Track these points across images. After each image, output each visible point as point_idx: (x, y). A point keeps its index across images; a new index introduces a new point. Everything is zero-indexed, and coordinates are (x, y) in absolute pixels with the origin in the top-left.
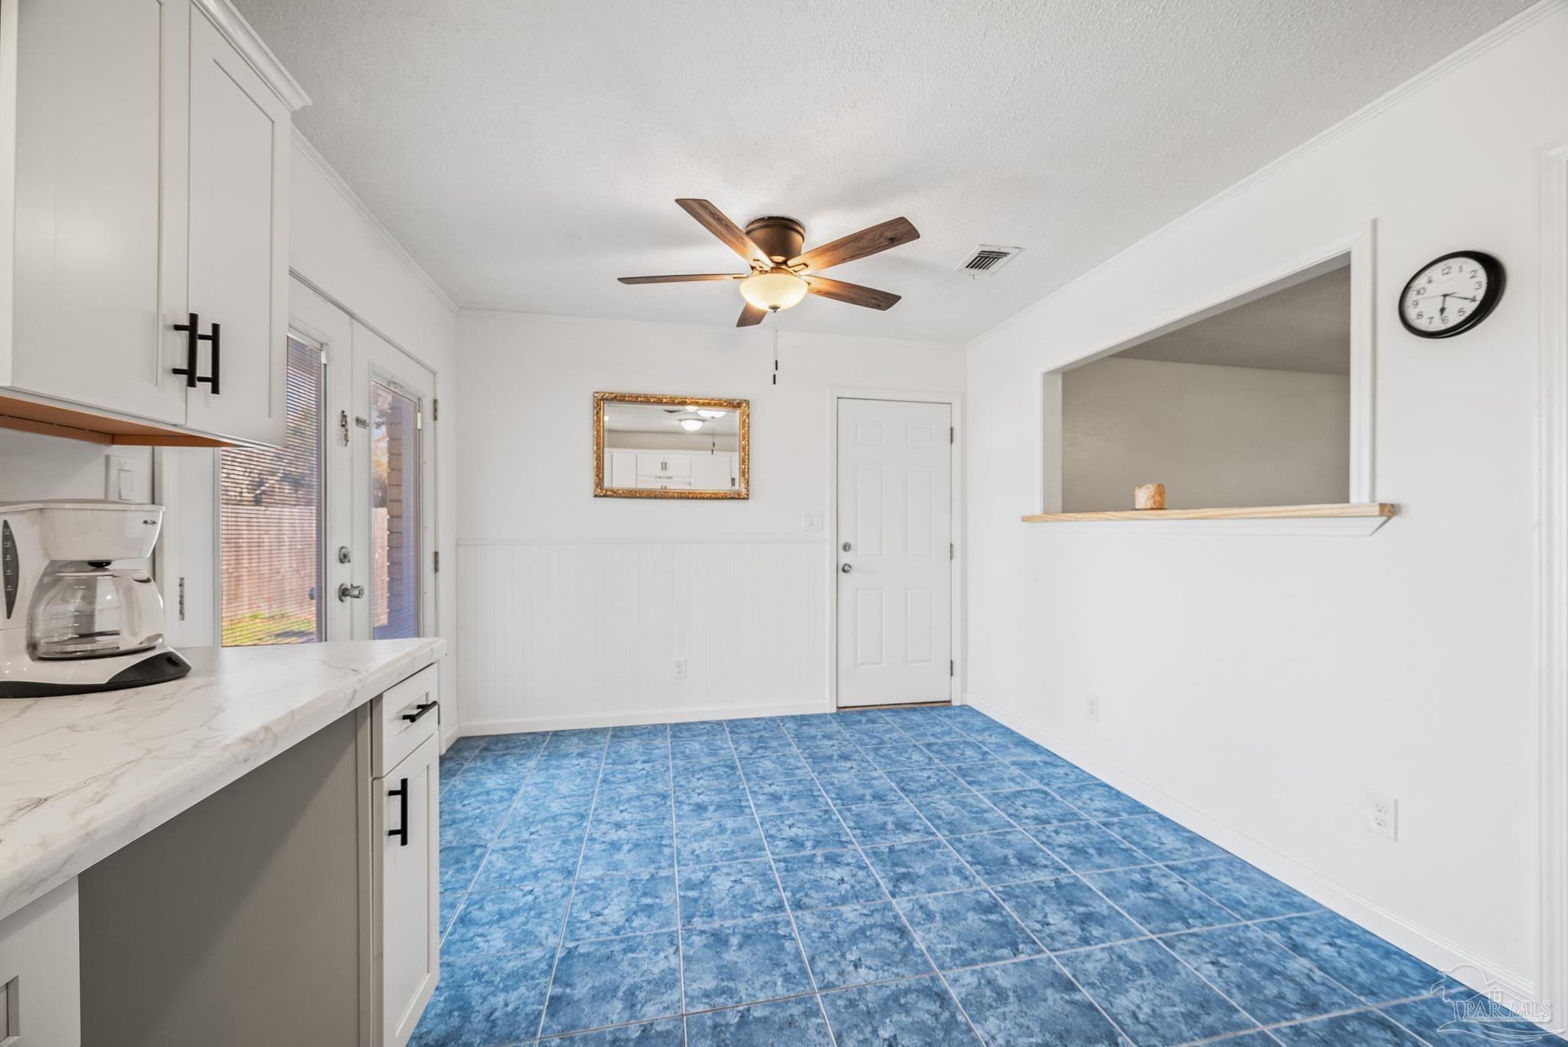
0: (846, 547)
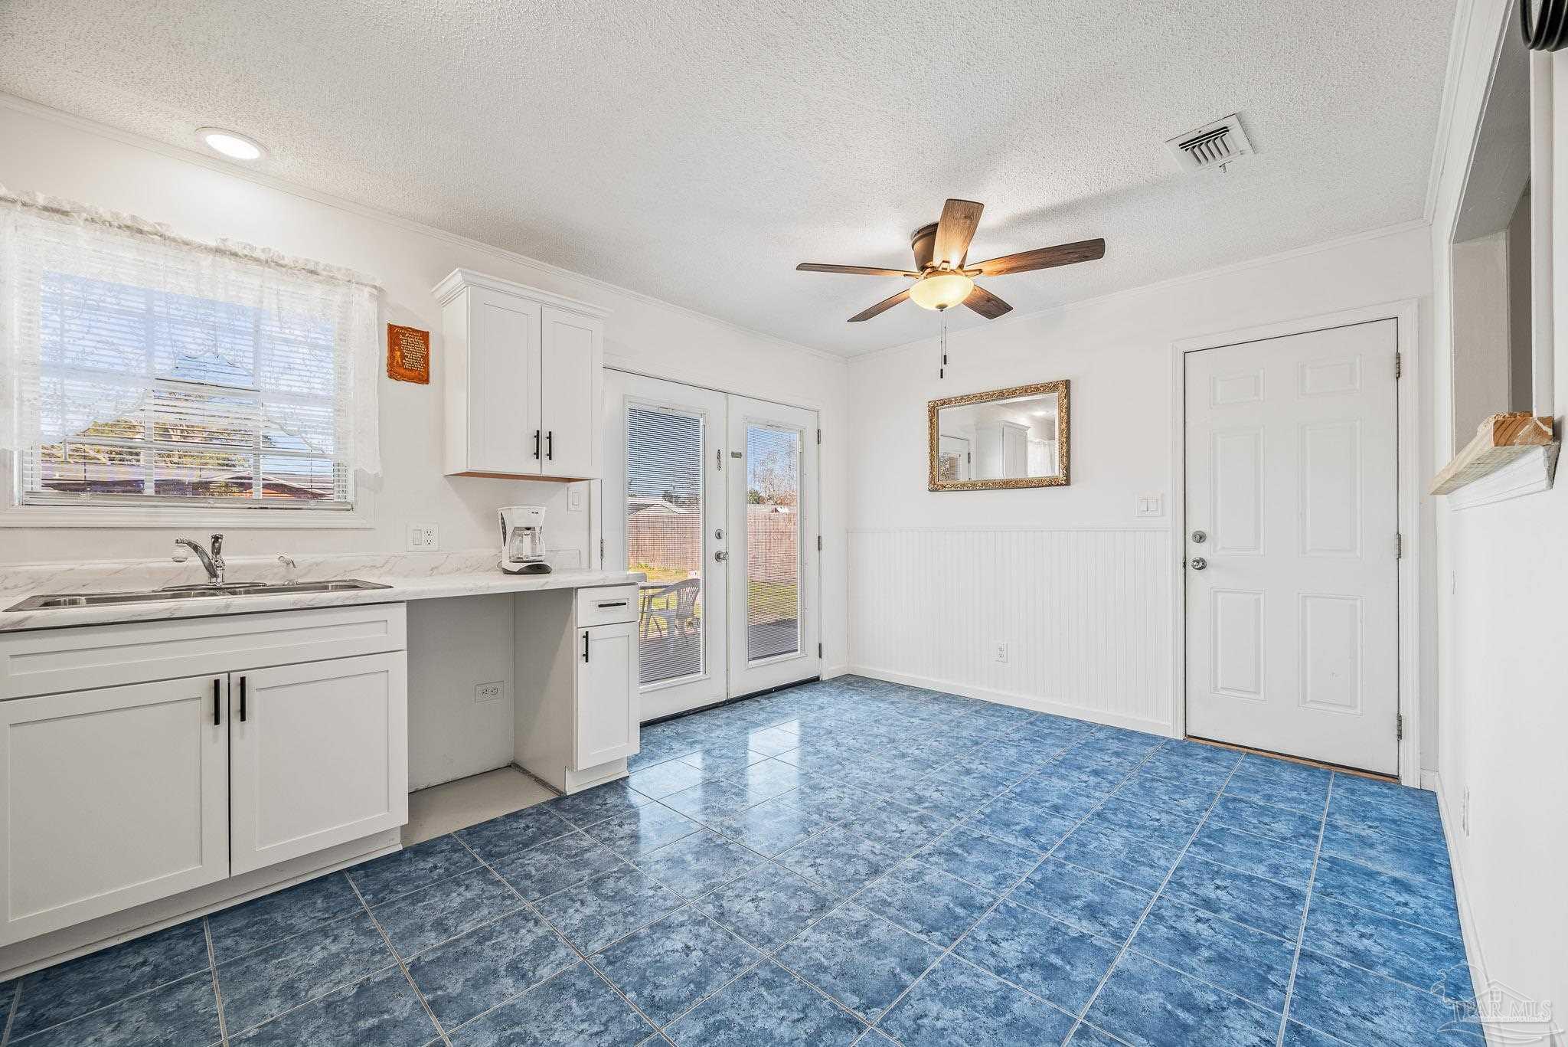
0: (1201, 538)
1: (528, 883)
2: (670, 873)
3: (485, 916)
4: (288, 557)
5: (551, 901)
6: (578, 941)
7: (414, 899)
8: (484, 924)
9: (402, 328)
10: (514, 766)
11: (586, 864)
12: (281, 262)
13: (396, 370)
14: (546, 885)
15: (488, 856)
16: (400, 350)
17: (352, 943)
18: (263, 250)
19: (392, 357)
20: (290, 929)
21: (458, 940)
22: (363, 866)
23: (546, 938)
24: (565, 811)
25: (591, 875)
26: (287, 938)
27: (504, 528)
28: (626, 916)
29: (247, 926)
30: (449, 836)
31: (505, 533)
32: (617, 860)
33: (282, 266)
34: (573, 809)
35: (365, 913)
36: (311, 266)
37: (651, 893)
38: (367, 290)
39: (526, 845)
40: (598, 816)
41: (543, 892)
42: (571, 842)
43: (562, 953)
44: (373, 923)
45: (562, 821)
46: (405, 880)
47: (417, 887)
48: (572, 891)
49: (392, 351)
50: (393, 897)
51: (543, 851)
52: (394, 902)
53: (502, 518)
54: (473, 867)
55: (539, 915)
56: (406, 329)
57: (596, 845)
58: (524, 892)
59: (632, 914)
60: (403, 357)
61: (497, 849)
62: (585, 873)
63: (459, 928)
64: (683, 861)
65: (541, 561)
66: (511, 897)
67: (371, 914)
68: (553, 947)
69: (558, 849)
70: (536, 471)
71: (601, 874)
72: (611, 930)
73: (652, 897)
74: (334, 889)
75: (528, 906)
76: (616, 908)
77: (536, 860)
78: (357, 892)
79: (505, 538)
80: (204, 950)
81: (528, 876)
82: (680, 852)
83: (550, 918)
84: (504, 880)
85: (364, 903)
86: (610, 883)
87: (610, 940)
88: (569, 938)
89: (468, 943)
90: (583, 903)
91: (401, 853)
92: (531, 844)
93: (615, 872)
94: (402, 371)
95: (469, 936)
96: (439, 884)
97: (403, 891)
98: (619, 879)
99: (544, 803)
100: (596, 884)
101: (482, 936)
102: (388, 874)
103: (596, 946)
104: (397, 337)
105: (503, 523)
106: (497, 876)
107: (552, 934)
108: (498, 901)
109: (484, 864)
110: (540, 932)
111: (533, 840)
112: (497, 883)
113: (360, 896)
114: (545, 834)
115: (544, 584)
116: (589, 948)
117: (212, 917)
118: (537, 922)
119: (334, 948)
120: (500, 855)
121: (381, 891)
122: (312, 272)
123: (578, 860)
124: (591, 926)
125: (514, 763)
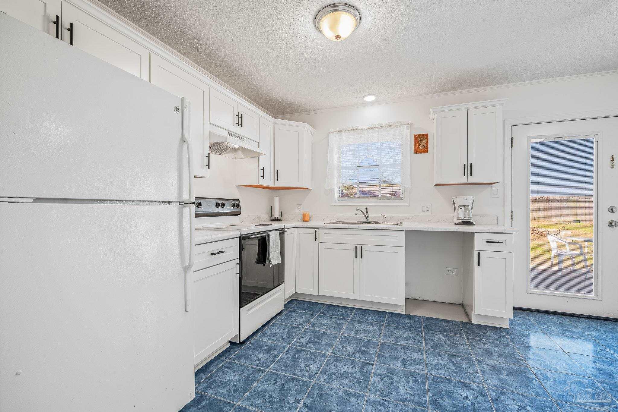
1: (430, 342)
2: (487, 371)
3: (409, 344)
4: (384, 214)
5: (432, 351)
6: (429, 367)
7: (396, 328)
8: (407, 345)
9: (418, 135)
10: (462, 305)
11: (456, 348)
12: (383, 126)
13: (417, 151)
14: (435, 346)
15: (426, 328)
16: (418, 143)
17: (375, 330)
18: (378, 124)
19: (415, 146)
20: (367, 319)
21: (397, 344)
22: (392, 313)
23: (420, 360)
24: (466, 328)
25: (454, 352)
26: (365, 321)
27: (455, 206)
28: (453, 372)
29: (361, 314)
30: (420, 317)
31: (455, 208)
32: (469, 354)
33: (383, 127)
34: (470, 329)
35: (383, 325)
36: (390, 124)
37: (472, 372)
38: (406, 126)
39: (441, 331)
40: (478, 336)
41: (432, 347)
42: (458, 339)
43: (421, 367)
44: (383, 328)
45: (461, 330)
46: (399, 322)
47: (400, 326)
48: (442, 353)
49: (415, 144)
50: (392, 325)
51: (444, 336)
52: (391, 326)
53: (454, 202)
54: (419, 329)
55: (424, 352)
56: (420, 135)
57: (466, 345)
58: (426, 344)
59: (456, 373)
60: (419, 145)
61: (431, 328)
62: (452, 351)
63: (400, 342)
64: (500, 371)
65: (470, 220)
66: (421, 343)
67: (384, 326)
68: (420, 363)
69: (450, 339)
70: (465, 182)
71: (458, 354)
72: (443, 372)
73: (471, 374)
74: (382, 315)
75: (424, 348)
76: (452, 367)
77: (440, 337)
78: (386, 319)
79: (455, 210)
80: (351, 315)
81: (432, 340)
82: (502, 367)
83: (427, 356)
84: (424, 337)
85: (385, 322)
86: (459, 359)
87: (440, 374)
88: (427, 364)
89: (399, 347)
90: (442, 358)
91: (403, 315)
92: (442, 332)
93: (464, 357)
94: (419, 150)
95: (401, 345)
96: (406, 328)
97: (396, 325)
98: (463, 360)
99: (460, 322)
100: (453, 356)
101: (404, 347)
102: (396, 319)
103: (434, 373)
104: (417, 138)
105: (454, 204)
106: (423, 335)
107: (423, 360)
108: (417, 342)
109: (423, 329)
110: (420, 357)
111: (445, 331)
112: (421, 337)
113: (385, 320)
114: (450, 332)
115: (457, 229)
116: (430, 371)
117: (357, 309)
118: (422, 354)
119: (371, 329)
120: (430, 330)
121: (391, 322)
122: (390, 126)
123: (454, 345)
124: (438, 367)
125: (463, 304)
